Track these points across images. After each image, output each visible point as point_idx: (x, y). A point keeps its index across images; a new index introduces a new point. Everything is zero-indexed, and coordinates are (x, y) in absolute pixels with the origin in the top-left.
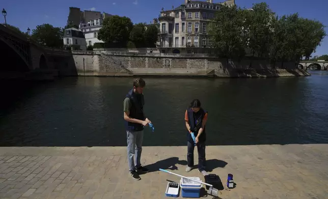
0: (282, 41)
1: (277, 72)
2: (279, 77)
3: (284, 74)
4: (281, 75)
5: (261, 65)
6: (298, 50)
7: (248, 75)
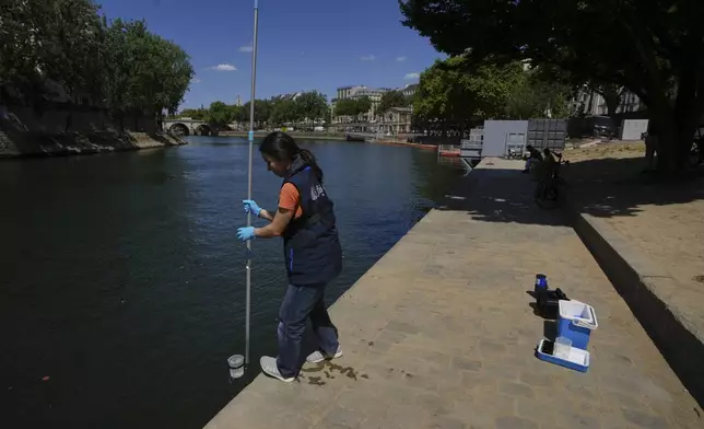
0: (128, 73)
1: (133, 139)
2: (139, 148)
3: (145, 143)
4: (141, 145)
5: (92, 124)
6: (159, 96)
7: (69, 148)
